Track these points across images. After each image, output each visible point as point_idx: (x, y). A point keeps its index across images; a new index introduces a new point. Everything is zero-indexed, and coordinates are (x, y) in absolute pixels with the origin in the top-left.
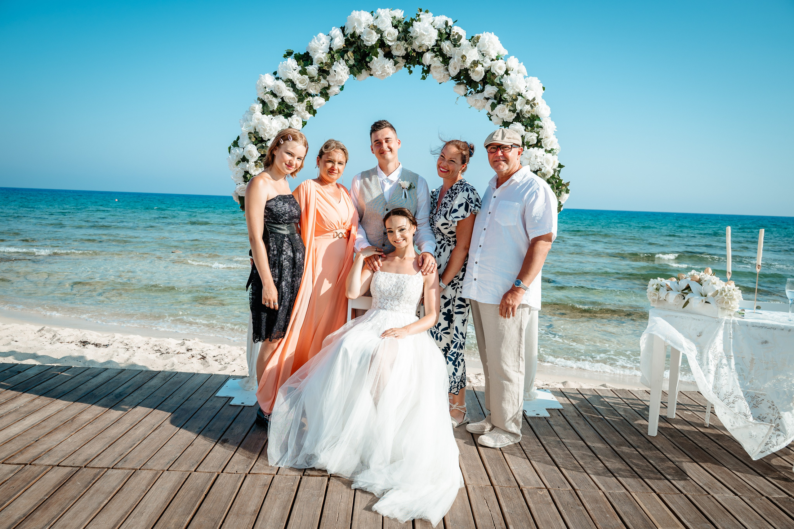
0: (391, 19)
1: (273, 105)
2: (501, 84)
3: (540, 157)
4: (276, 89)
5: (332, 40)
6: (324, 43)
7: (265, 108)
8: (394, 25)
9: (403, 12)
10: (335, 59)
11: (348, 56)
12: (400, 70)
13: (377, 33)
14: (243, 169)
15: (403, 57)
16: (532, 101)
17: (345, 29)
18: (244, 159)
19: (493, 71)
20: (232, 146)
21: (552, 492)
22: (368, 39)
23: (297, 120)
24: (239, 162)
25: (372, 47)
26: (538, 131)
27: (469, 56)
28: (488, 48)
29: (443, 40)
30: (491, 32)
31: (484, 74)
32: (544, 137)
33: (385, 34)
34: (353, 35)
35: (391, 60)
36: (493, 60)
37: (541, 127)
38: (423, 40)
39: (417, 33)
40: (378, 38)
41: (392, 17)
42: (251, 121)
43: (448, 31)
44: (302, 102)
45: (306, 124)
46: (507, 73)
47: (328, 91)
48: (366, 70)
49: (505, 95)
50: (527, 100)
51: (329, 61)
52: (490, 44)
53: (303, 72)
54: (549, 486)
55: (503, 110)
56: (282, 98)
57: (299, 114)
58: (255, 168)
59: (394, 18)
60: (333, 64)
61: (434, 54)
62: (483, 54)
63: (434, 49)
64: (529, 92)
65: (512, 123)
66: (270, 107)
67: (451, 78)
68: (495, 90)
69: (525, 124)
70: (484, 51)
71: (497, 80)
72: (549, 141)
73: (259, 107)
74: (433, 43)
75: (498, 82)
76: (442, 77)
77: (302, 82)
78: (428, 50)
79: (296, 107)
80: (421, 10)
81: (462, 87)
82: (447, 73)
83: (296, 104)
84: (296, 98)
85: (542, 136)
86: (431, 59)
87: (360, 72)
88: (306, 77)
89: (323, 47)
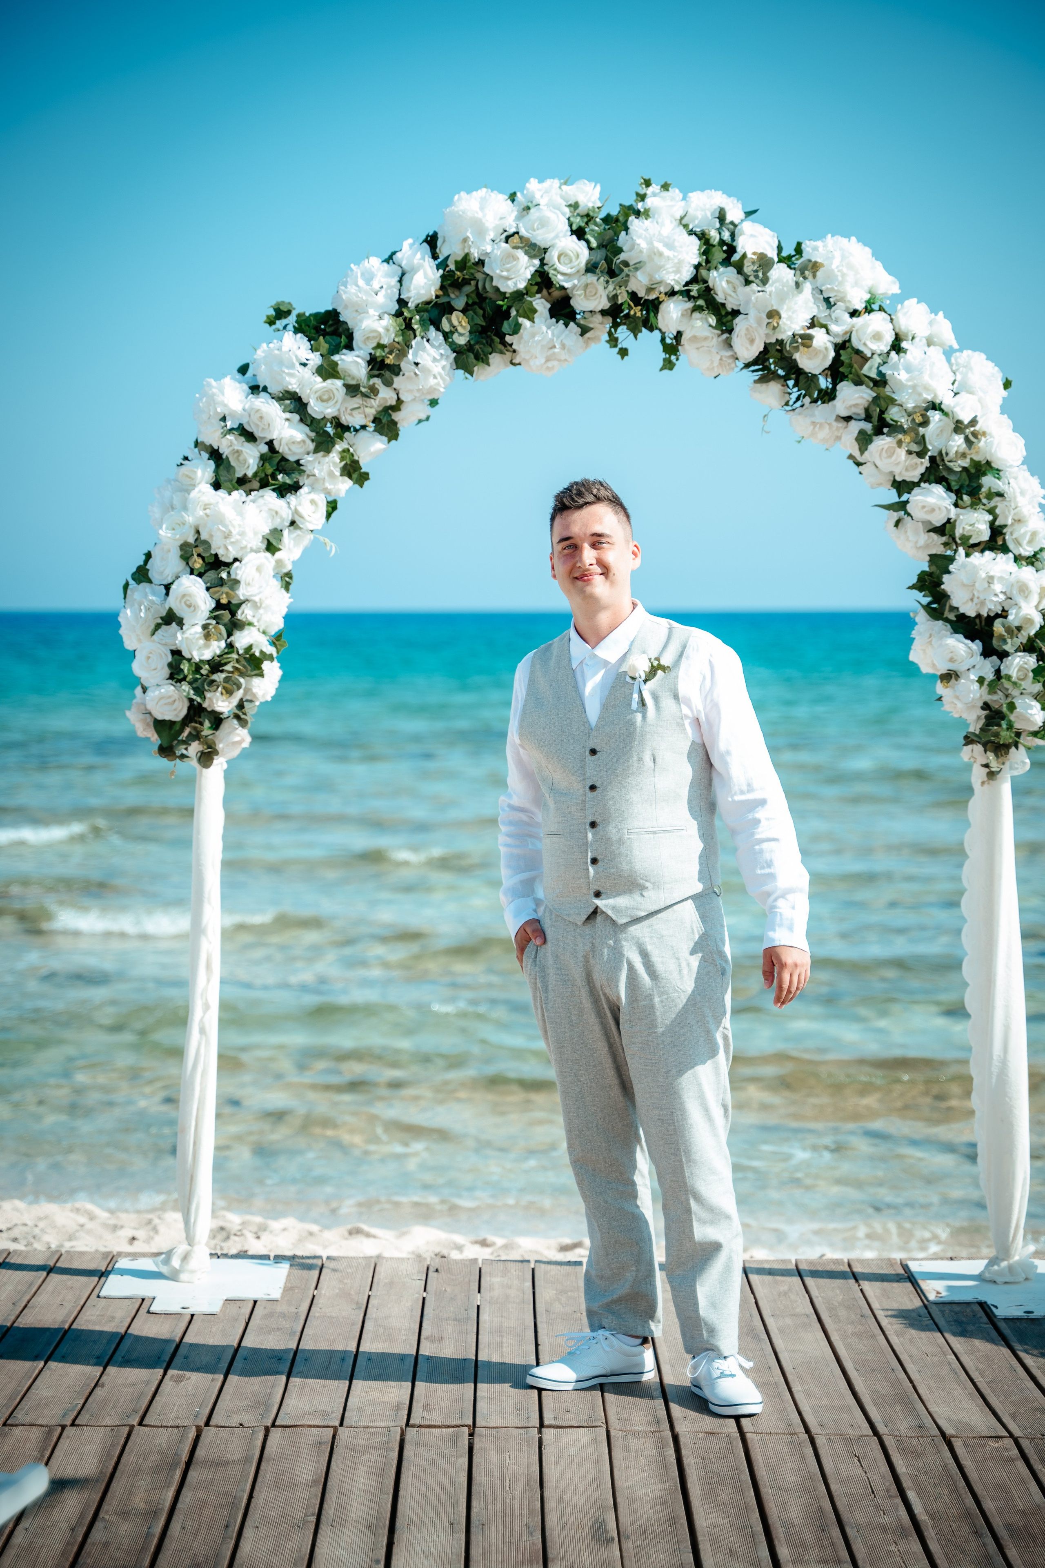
0: (567, 210)
1: (245, 461)
2: (880, 382)
3: (1001, 579)
4: (255, 418)
5: (403, 274)
6: (382, 287)
7: (222, 472)
8: (574, 227)
9: (598, 188)
10: (414, 331)
11: (450, 321)
12: (593, 346)
13: (532, 257)
14: (165, 645)
15: (603, 313)
16: (967, 426)
17: (439, 243)
18: (171, 619)
19: (855, 343)
20: (131, 582)
21: (1025, 1443)
22: (505, 274)
23: (313, 502)
24: (158, 627)
25: (519, 296)
26: (992, 504)
27: (789, 309)
28: (841, 283)
29: (714, 262)
30: (847, 236)
31: (832, 354)
32: (1009, 522)
33: (552, 257)
34: (463, 263)
35: (572, 324)
36: (854, 314)
37: (1000, 495)
38: (660, 268)
39: (641, 252)
40: (533, 269)
41: (570, 206)
42: (185, 508)
43: (726, 236)
44: (328, 451)
45: (334, 508)
46: (896, 347)
47: (396, 416)
48: (501, 353)
49: (894, 414)
50: (959, 422)
51: (399, 339)
52: (845, 270)
53: (328, 371)
54: (1017, 1433)
55: (891, 453)
56: (270, 443)
57: (317, 482)
58: (202, 642)
59: (575, 206)
60: (409, 346)
61: (690, 305)
62: (827, 300)
63: (689, 291)
64: (963, 396)
65: (917, 484)
66: (237, 469)
67: (740, 365)
68: (865, 396)
69: (955, 488)
70: (827, 289)
71: (870, 368)
72: (1026, 533)
73: (204, 470)
74: (687, 273)
75: (873, 375)
76: (716, 364)
77: (325, 397)
78: (672, 293)
79: (308, 468)
80: (648, 183)
81: (774, 387)
82: (730, 353)
83: (310, 458)
84: (309, 442)
85: (1006, 518)
86: (682, 315)
87: (482, 359)
88: (337, 384)
89: (381, 298)
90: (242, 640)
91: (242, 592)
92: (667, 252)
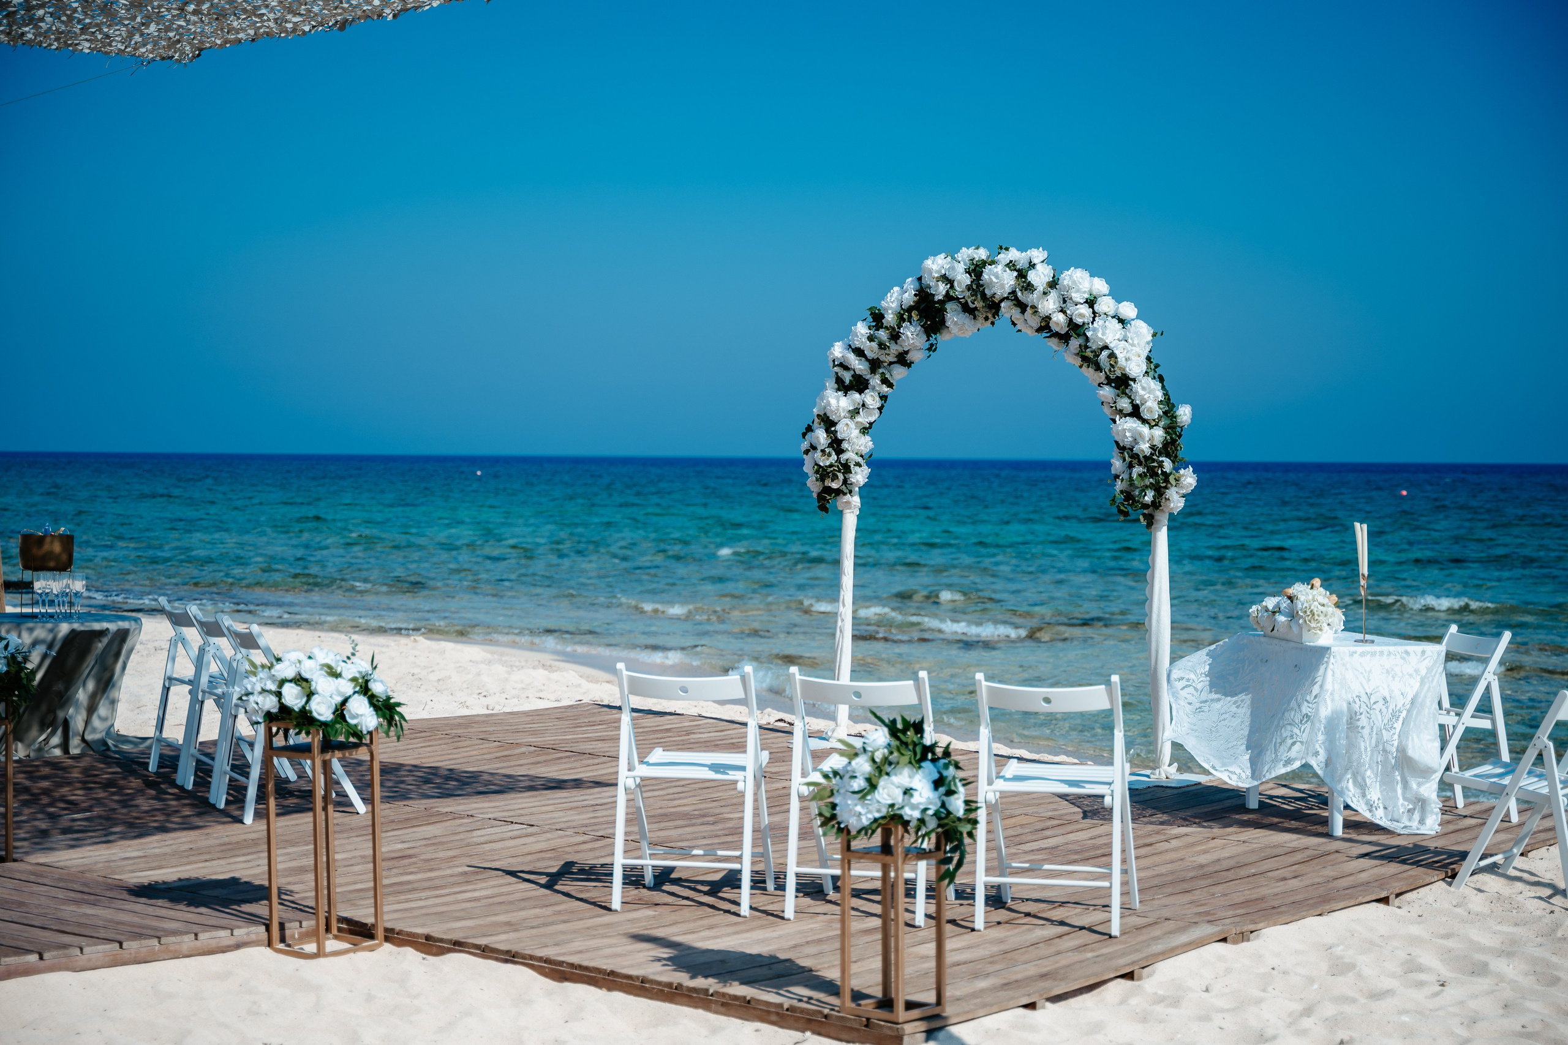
0: (968, 262)
1: (846, 379)
3: (1130, 430)
4: (845, 360)
5: (904, 294)
6: (895, 300)
7: (838, 385)
8: (968, 270)
10: (905, 319)
13: (947, 284)
17: (921, 279)
18: (813, 448)
23: (873, 396)
33: (956, 283)
34: (925, 288)
36: (1076, 304)
38: (997, 287)
39: (990, 280)
40: (947, 290)
41: (970, 260)
44: (876, 373)
46: (1093, 320)
47: (907, 358)
51: (899, 323)
53: (873, 338)
56: (854, 371)
57: (874, 389)
60: (903, 326)
61: (1011, 304)
62: (1064, 298)
63: (1010, 298)
64: (1122, 342)
66: (843, 382)
69: (1116, 387)
70: (1065, 293)
71: (1082, 331)
73: (831, 384)
74: (1007, 289)
77: (872, 350)
78: (1004, 299)
79: (870, 380)
80: (1001, 247)
83: (870, 376)
84: (868, 370)
86: (1009, 309)
87: (935, 330)
88: (874, 345)
89: (894, 305)
90: (844, 457)
91: (839, 436)
92: (994, 280)
